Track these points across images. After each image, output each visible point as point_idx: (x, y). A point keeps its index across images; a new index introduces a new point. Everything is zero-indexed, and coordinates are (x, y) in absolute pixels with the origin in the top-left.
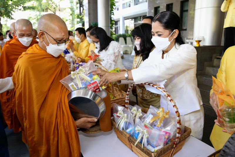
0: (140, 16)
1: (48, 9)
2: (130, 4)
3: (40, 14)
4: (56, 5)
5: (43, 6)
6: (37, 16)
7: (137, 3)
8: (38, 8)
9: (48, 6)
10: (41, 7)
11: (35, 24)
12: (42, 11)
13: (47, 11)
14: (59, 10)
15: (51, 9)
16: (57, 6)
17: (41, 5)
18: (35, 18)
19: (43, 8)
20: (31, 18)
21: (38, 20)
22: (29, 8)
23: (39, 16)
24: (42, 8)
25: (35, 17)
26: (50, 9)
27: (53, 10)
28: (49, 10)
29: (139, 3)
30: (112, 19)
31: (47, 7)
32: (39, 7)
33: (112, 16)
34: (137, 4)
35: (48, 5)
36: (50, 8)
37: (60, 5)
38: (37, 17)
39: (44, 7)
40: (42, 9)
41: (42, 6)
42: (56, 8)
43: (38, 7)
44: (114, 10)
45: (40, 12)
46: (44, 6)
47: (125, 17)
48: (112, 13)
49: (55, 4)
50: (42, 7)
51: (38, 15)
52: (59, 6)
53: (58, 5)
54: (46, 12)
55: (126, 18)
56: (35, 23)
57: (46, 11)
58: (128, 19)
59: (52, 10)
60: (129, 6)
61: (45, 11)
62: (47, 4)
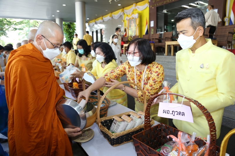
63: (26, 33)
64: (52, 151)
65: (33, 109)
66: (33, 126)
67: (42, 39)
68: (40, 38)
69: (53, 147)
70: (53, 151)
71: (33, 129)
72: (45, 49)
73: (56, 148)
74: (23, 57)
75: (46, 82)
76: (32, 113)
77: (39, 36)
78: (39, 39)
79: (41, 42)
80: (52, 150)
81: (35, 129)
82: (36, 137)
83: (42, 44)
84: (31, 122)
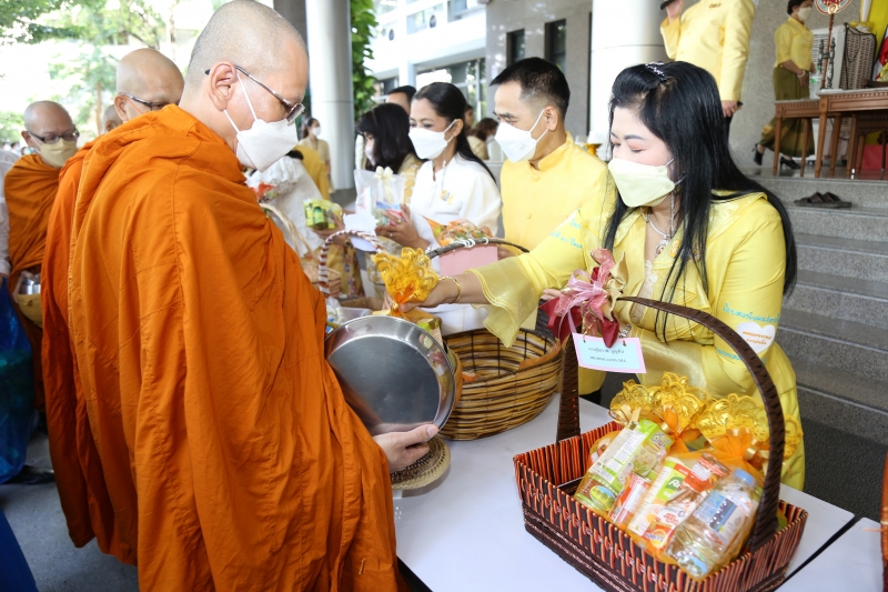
0: (472, 58)
1: (130, 33)
2: (433, 17)
3: (99, 52)
4: (159, 20)
5: (110, 23)
6: (85, 62)
7: (458, 13)
8: (88, 32)
9: (127, 23)
10: (100, 28)
11: (80, 92)
12: (105, 43)
13: (126, 42)
14: (173, 39)
15: (139, 34)
16: (164, 25)
17: (99, 18)
18: (78, 70)
19: (110, 33)
20: (62, 67)
21: (89, 75)
22: (56, 33)
23: (96, 59)
24: (106, 32)
25: (79, 65)
26: (135, 36)
27: (149, 38)
28: (130, 38)
29: (466, 14)
30: (367, 73)
31: (123, 25)
32: (94, 25)
33: (367, 63)
34: (459, 17)
35: (129, 20)
36: (135, 30)
37: (174, 19)
38: (88, 65)
39: (113, 28)
40: (107, 35)
41: (106, 21)
42: (160, 31)
43: (89, 25)
44: (370, 39)
45: (95, 45)
46: (114, 25)
47: (416, 65)
48: (366, 53)
49: (157, 17)
50: (106, 27)
51: (90, 57)
52: (173, 22)
53: (166, 20)
54: (120, 43)
55: (420, 69)
56: (79, 88)
57: (121, 40)
58: (429, 71)
59: (143, 38)
60: (432, 25)
61: (115, 41)
62: (126, 16)
63: (84, 70)
64: (346, 538)
65: (258, 382)
66: (266, 453)
67: (236, 80)
68: (230, 75)
69: (348, 525)
70: (350, 539)
71: (267, 465)
72: (246, 124)
73: (359, 526)
74: (171, 165)
75: (266, 267)
76: (258, 397)
77: (222, 68)
78: (220, 83)
79: (232, 92)
80: (344, 535)
81: (275, 465)
82: (284, 498)
83: (233, 102)
84: (258, 435)
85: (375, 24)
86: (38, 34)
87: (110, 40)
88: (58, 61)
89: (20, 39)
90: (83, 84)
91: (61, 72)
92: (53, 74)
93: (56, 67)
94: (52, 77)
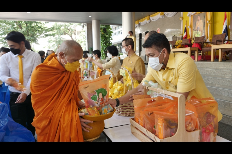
3: (59, 37)
9: (65, 31)
11: (55, 46)
14: (75, 34)
16: (73, 31)
18: (55, 41)
20: (51, 40)
24: (61, 33)
26: (67, 34)
30: (111, 43)
33: (111, 41)
36: (67, 33)
37: (75, 30)
38: (57, 40)
41: (61, 31)
44: (112, 36)
45: (59, 35)
46: (63, 31)
48: (111, 39)
51: (57, 38)
54: (64, 35)
56: (55, 45)
85: (113, 33)
86: (47, 36)
87: (62, 34)
88: (50, 39)
89: (44, 37)
90: (55, 44)
91: (51, 42)
92: (49, 42)
93: (50, 40)
94: (49, 43)
